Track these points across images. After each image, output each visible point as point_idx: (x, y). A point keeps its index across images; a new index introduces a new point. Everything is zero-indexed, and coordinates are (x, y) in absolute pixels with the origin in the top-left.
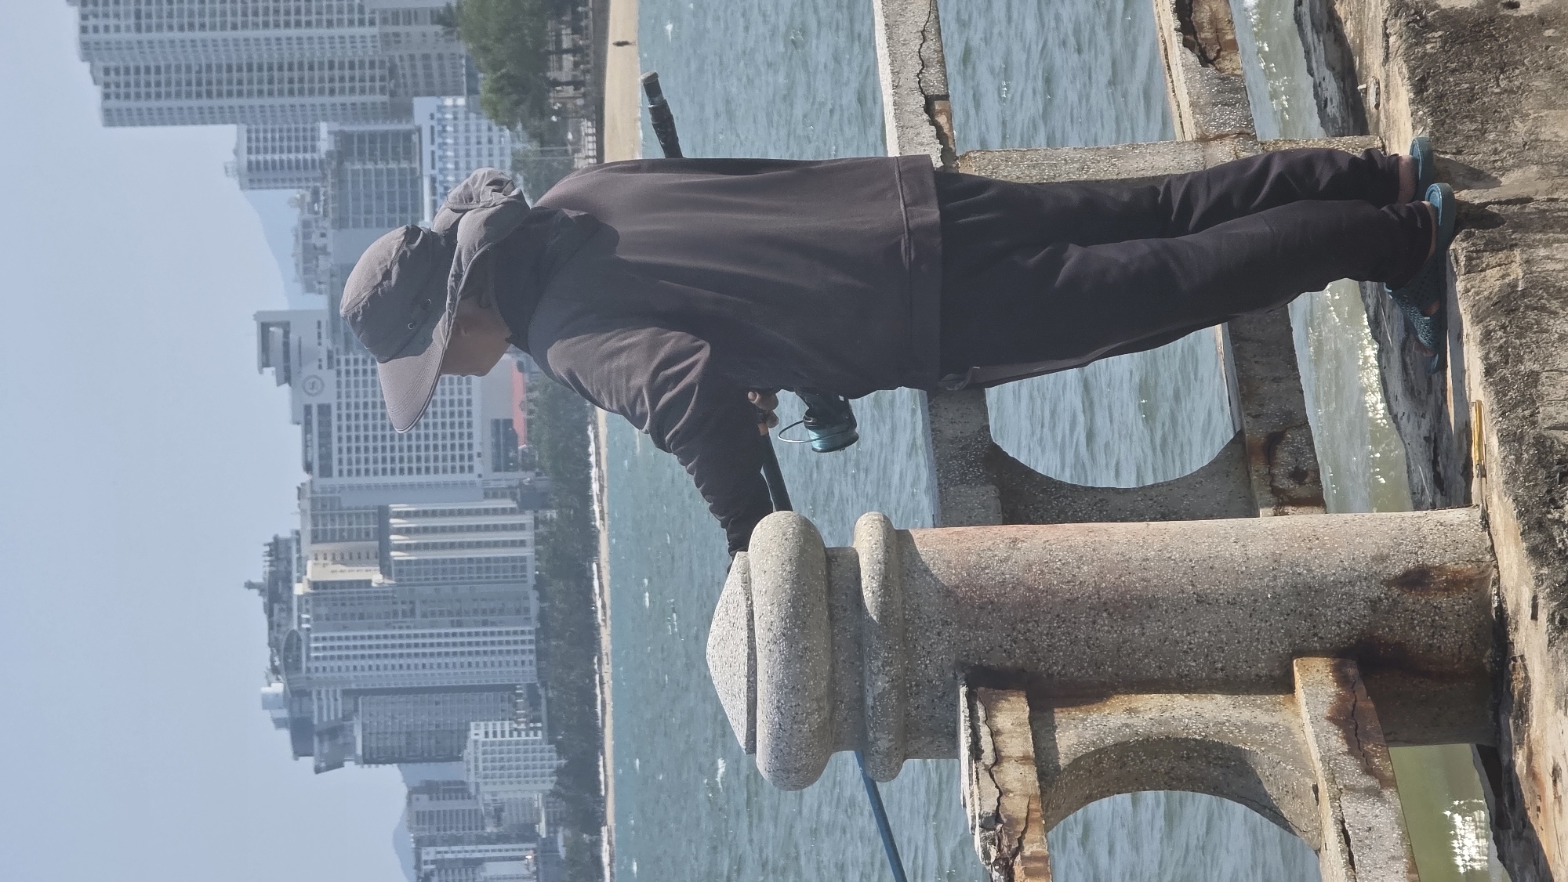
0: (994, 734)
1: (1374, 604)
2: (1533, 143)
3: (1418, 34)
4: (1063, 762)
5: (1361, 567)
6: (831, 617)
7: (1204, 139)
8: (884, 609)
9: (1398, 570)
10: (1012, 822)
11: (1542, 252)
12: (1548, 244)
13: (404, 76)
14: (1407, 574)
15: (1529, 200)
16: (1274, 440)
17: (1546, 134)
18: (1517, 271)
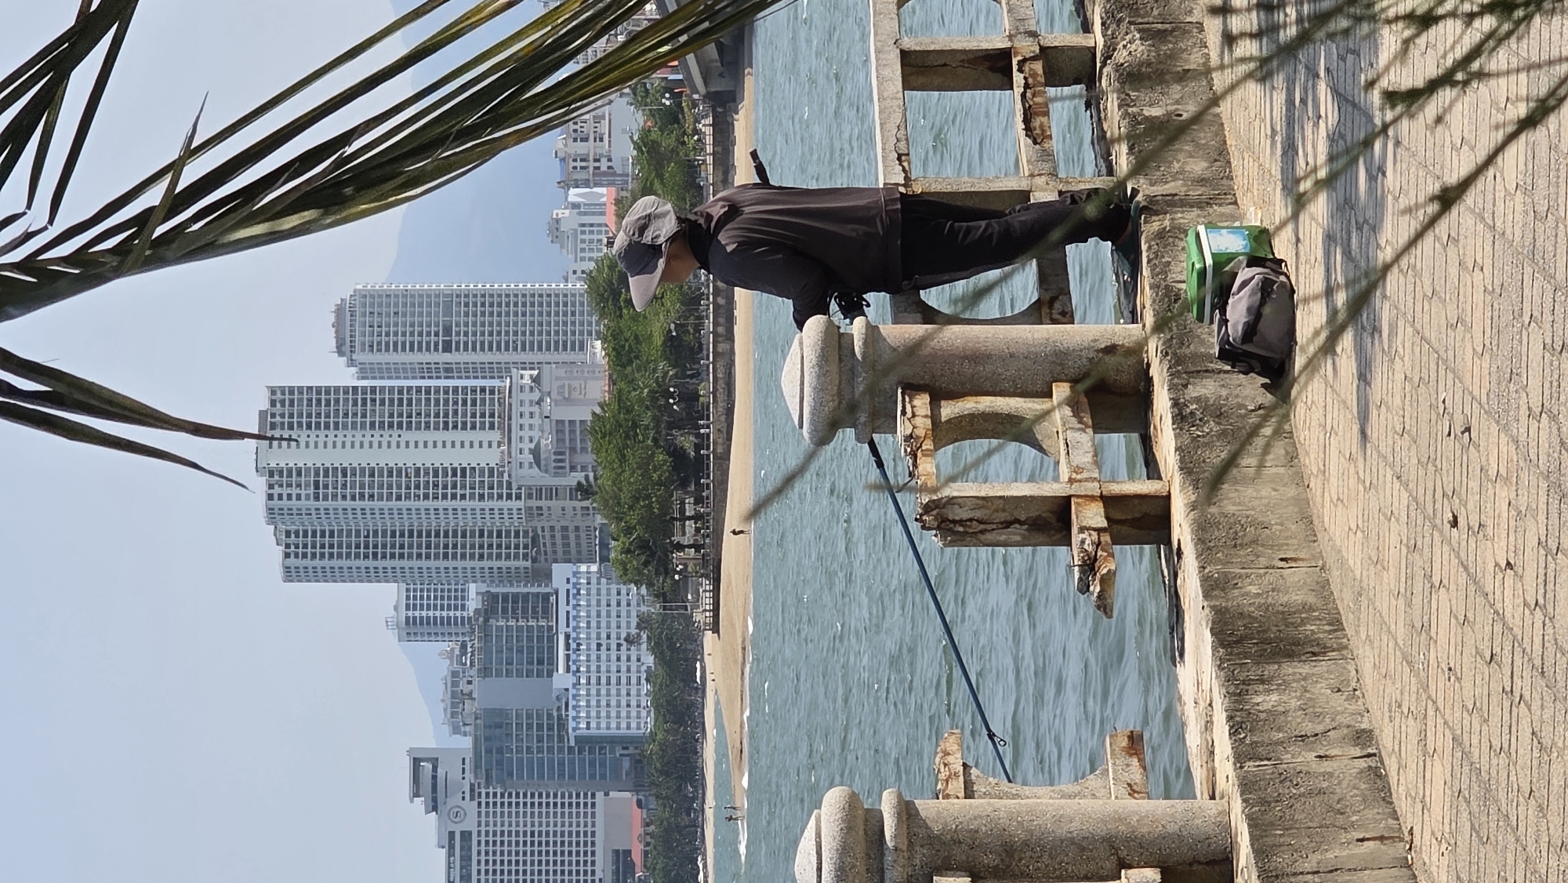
0: (913, 407)
1: (1091, 360)
2: (1182, 172)
3: (1133, 126)
4: (943, 419)
5: (1086, 344)
6: (840, 360)
7: (1032, 176)
8: (864, 355)
9: (1103, 346)
10: (918, 437)
11: (1179, 215)
12: (1182, 212)
13: (544, 544)
14: (1107, 347)
15: (1176, 195)
16: (1053, 300)
17: (1188, 168)
18: (1167, 223)
